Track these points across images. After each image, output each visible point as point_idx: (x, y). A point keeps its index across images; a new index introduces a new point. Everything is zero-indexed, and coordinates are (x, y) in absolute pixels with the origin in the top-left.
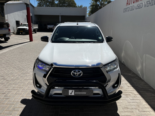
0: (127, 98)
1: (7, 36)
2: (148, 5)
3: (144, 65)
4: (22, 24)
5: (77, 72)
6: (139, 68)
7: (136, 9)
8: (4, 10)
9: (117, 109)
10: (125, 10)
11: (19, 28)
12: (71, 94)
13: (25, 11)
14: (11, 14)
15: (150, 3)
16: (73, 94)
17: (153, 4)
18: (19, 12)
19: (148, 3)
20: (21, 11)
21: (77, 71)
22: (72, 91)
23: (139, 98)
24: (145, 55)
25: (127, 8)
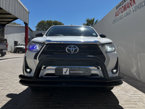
0: (127, 94)
1: (4, 51)
2: (136, 9)
3: (139, 64)
4: (19, 44)
5: (72, 48)
6: (134, 70)
7: (125, 17)
8: (4, 31)
9: (118, 102)
10: (115, 21)
11: (16, 48)
12: (65, 73)
13: (24, 34)
14: (10, 35)
15: (137, 7)
16: (68, 73)
17: (141, 6)
18: (18, 34)
19: (136, 7)
20: (20, 33)
21: (72, 46)
22: (66, 69)
23: (140, 94)
24: (139, 55)
25: (116, 19)
